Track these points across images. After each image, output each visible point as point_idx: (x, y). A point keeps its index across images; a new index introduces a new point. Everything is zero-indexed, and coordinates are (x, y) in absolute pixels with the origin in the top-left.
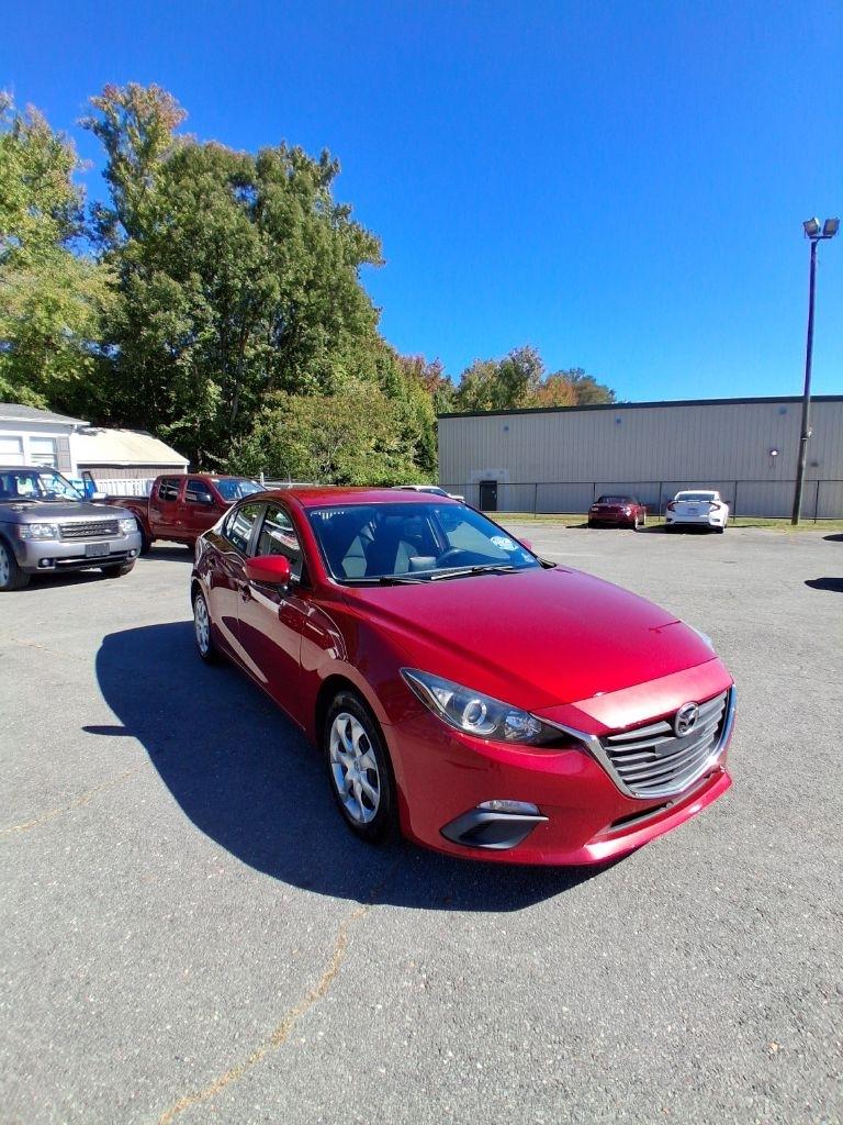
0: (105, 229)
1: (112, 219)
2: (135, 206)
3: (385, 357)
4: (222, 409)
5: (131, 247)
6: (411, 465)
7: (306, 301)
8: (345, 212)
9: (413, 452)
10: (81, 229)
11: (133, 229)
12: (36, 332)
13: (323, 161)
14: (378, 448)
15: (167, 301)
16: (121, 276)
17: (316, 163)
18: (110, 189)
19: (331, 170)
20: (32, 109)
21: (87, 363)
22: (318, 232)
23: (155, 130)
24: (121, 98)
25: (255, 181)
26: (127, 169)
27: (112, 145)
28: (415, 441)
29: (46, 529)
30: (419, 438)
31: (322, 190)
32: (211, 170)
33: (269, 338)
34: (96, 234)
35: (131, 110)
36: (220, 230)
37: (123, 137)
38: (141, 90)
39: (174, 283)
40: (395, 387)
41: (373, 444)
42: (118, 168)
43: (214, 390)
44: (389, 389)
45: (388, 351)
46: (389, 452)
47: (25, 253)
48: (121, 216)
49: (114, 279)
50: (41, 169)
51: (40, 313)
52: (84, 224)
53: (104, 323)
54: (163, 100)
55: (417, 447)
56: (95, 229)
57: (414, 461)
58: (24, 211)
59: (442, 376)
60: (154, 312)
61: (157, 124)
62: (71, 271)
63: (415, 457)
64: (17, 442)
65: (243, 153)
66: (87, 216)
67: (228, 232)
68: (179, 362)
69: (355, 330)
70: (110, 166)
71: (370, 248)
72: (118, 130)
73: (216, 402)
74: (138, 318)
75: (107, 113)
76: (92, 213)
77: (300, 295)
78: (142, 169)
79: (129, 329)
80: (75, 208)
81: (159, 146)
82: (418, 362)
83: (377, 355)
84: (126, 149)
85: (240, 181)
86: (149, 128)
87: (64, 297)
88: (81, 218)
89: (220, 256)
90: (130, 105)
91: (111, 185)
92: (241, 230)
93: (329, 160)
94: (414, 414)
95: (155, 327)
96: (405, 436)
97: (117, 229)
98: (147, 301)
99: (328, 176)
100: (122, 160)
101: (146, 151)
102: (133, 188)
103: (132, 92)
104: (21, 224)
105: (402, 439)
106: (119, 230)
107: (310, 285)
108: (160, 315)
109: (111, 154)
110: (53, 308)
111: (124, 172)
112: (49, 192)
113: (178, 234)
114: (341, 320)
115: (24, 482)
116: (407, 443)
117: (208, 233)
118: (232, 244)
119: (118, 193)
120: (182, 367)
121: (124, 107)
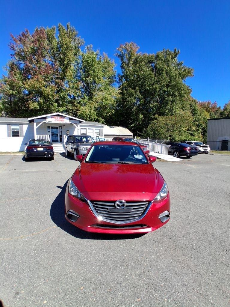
0: (120, 80)
1: (122, 77)
2: (127, 73)
3: (193, 103)
4: (143, 121)
5: (125, 83)
6: (200, 135)
7: (166, 90)
8: (181, 64)
9: (201, 131)
10: (115, 80)
11: (126, 79)
12: (103, 105)
13: (175, 51)
14: (188, 130)
15: (131, 95)
16: (121, 90)
17: (173, 52)
18: (122, 70)
19: (177, 53)
20: (104, 53)
21: (112, 111)
22: (171, 71)
23: (131, 53)
24: (124, 47)
25: (154, 61)
26: (125, 64)
27: (122, 59)
28: (202, 128)
29: (84, 148)
30: (203, 127)
31: (175, 59)
32: (143, 60)
33: (158, 101)
34: (118, 81)
35: (126, 49)
36: (144, 75)
37: (125, 57)
38: (128, 44)
39: (133, 90)
40: (196, 112)
41: (187, 129)
42: (123, 64)
43: (141, 116)
44: (194, 113)
45: (195, 101)
46: (192, 131)
47: (102, 88)
48: (123, 76)
49: (120, 91)
50: (106, 68)
51: (104, 101)
52: (116, 79)
53: (117, 102)
54: (134, 45)
55: (203, 129)
56: (118, 80)
57: (201, 134)
58: (102, 78)
59: (218, 107)
60: (128, 98)
61: (132, 52)
62: (111, 91)
63: (202, 132)
64: (92, 130)
65: (152, 55)
66: (117, 77)
67: (146, 76)
68: (133, 110)
69: (182, 96)
70: (122, 64)
71: (189, 72)
72: (123, 55)
73: (141, 119)
74: (124, 100)
75: (121, 51)
76: (118, 76)
77: (165, 89)
78: (129, 64)
79: (122, 102)
80: (114, 76)
81: (132, 58)
82: (208, 103)
83: (190, 103)
84: (125, 59)
85: (150, 62)
86: (130, 53)
87: (109, 97)
88: (115, 78)
89: (144, 82)
90: (126, 48)
91: (122, 69)
92: (150, 74)
93: (176, 50)
94: (202, 119)
95: (128, 102)
96: (198, 126)
97: (123, 79)
98: (126, 95)
99: (176, 55)
100: (124, 62)
101: (129, 59)
102: (126, 68)
103: (126, 45)
104: (101, 81)
105: (198, 127)
106: (124, 79)
107: (168, 86)
108: (129, 98)
109: (122, 61)
110: (107, 99)
111: (124, 65)
112: (108, 73)
113: (135, 79)
114: (177, 94)
115: (84, 138)
116: (199, 128)
117: (141, 77)
118: (147, 79)
119: (124, 70)
120: (134, 111)
121: (125, 49)
